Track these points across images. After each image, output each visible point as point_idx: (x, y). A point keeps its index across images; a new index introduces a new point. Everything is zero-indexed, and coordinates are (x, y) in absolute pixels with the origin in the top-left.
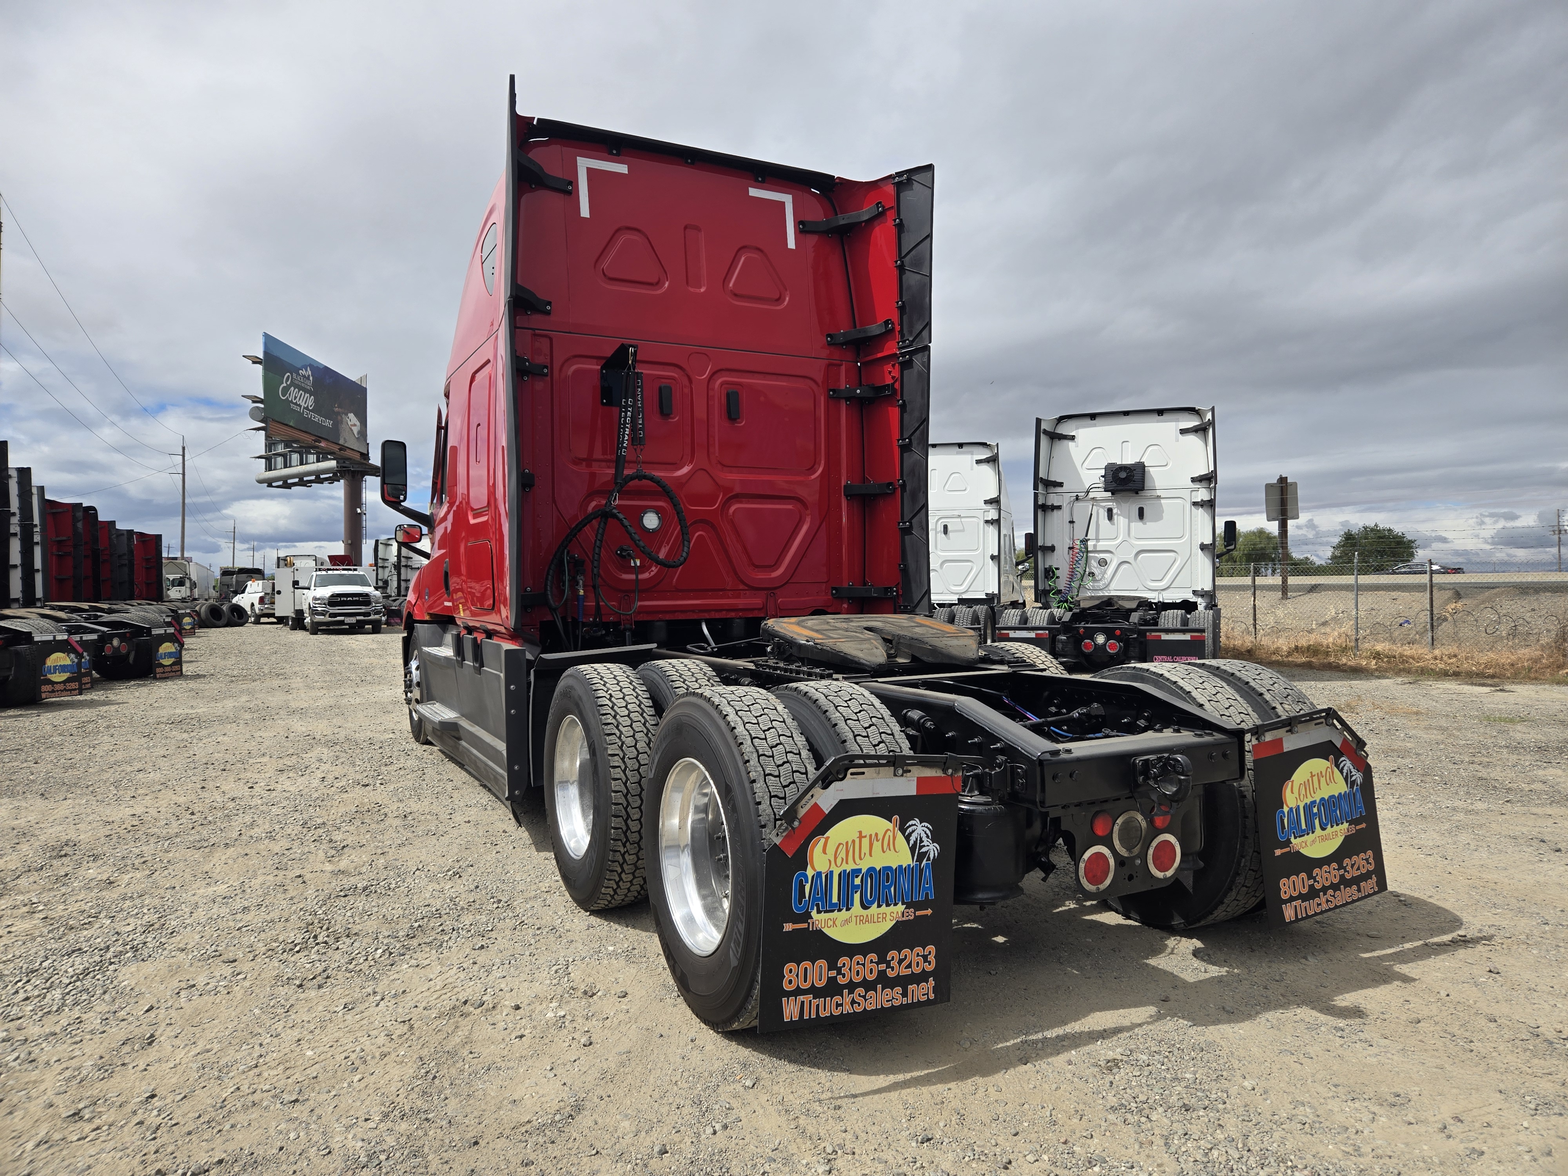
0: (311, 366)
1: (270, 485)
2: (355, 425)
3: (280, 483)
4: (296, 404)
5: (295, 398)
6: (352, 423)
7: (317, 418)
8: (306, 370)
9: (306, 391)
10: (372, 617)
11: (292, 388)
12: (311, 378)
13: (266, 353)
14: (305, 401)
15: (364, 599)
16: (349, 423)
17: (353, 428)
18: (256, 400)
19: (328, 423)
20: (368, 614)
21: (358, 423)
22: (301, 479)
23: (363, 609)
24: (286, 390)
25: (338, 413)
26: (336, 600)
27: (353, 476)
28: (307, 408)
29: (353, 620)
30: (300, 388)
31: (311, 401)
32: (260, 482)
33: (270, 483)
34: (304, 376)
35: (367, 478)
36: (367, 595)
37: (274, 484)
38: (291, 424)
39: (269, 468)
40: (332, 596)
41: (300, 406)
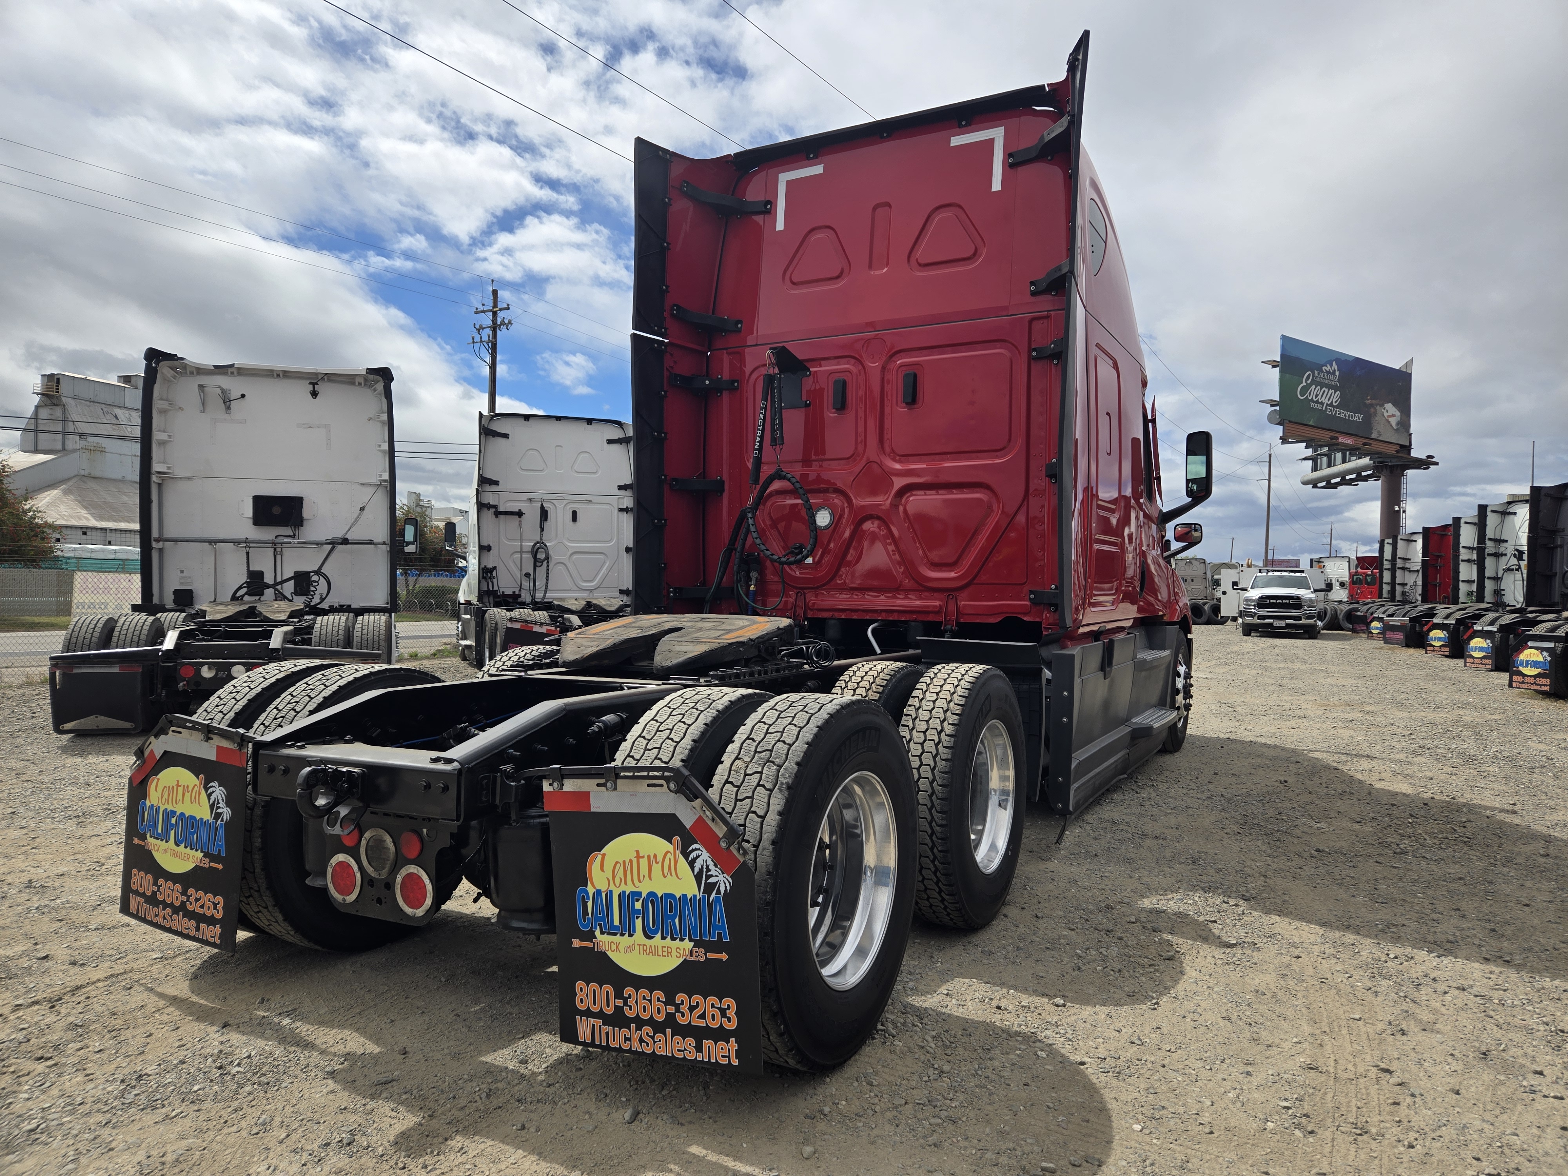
0: (1338, 361)
1: (1315, 486)
2: (1393, 416)
3: (1324, 484)
4: (1317, 402)
5: (1317, 396)
6: (1390, 413)
7: (1343, 414)
8: (1331, 365)
9: (1329, 387)
10: (1303, 621)
11: (1313, 387)
12: (1337, 373)
13: (1282, 356)
14: (1328, 398)
15: (1295, 602)
16: (1386, 414)
17: (1390, 419)
18: (1273, 403)
19: (1358, 418)
20: (1299, 618)
21: (1398, 413)
22: (1343, 478)
23: (1295, 613)
24: (1305, 390)
25: (1371, 405)
26: (1264, 602)
27: (1391, 472)
28: (1331, 405)
29: (1282, 623)
30: (1322, 385)
31: (1335, 397)
32: (1305, 483)
33: (1314, 484)
34: (1328, 372)
35: (1410, 472)
36: (1298, 598)
37: (1319, 485)
38: (1311, 423)
39: (1315, 469)
40: (1261, 598)
41: (1322, 403)
